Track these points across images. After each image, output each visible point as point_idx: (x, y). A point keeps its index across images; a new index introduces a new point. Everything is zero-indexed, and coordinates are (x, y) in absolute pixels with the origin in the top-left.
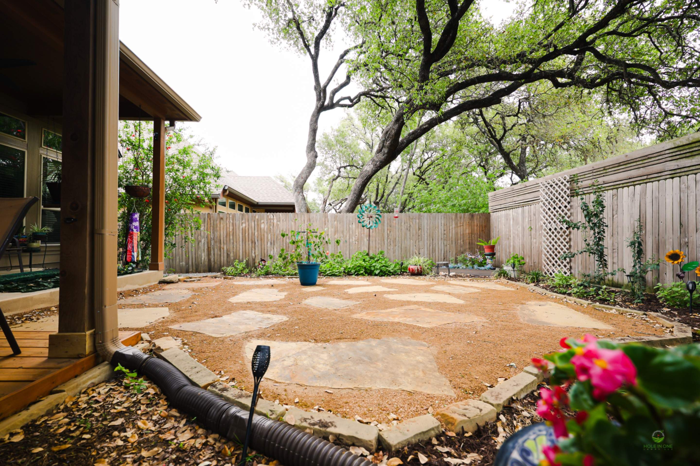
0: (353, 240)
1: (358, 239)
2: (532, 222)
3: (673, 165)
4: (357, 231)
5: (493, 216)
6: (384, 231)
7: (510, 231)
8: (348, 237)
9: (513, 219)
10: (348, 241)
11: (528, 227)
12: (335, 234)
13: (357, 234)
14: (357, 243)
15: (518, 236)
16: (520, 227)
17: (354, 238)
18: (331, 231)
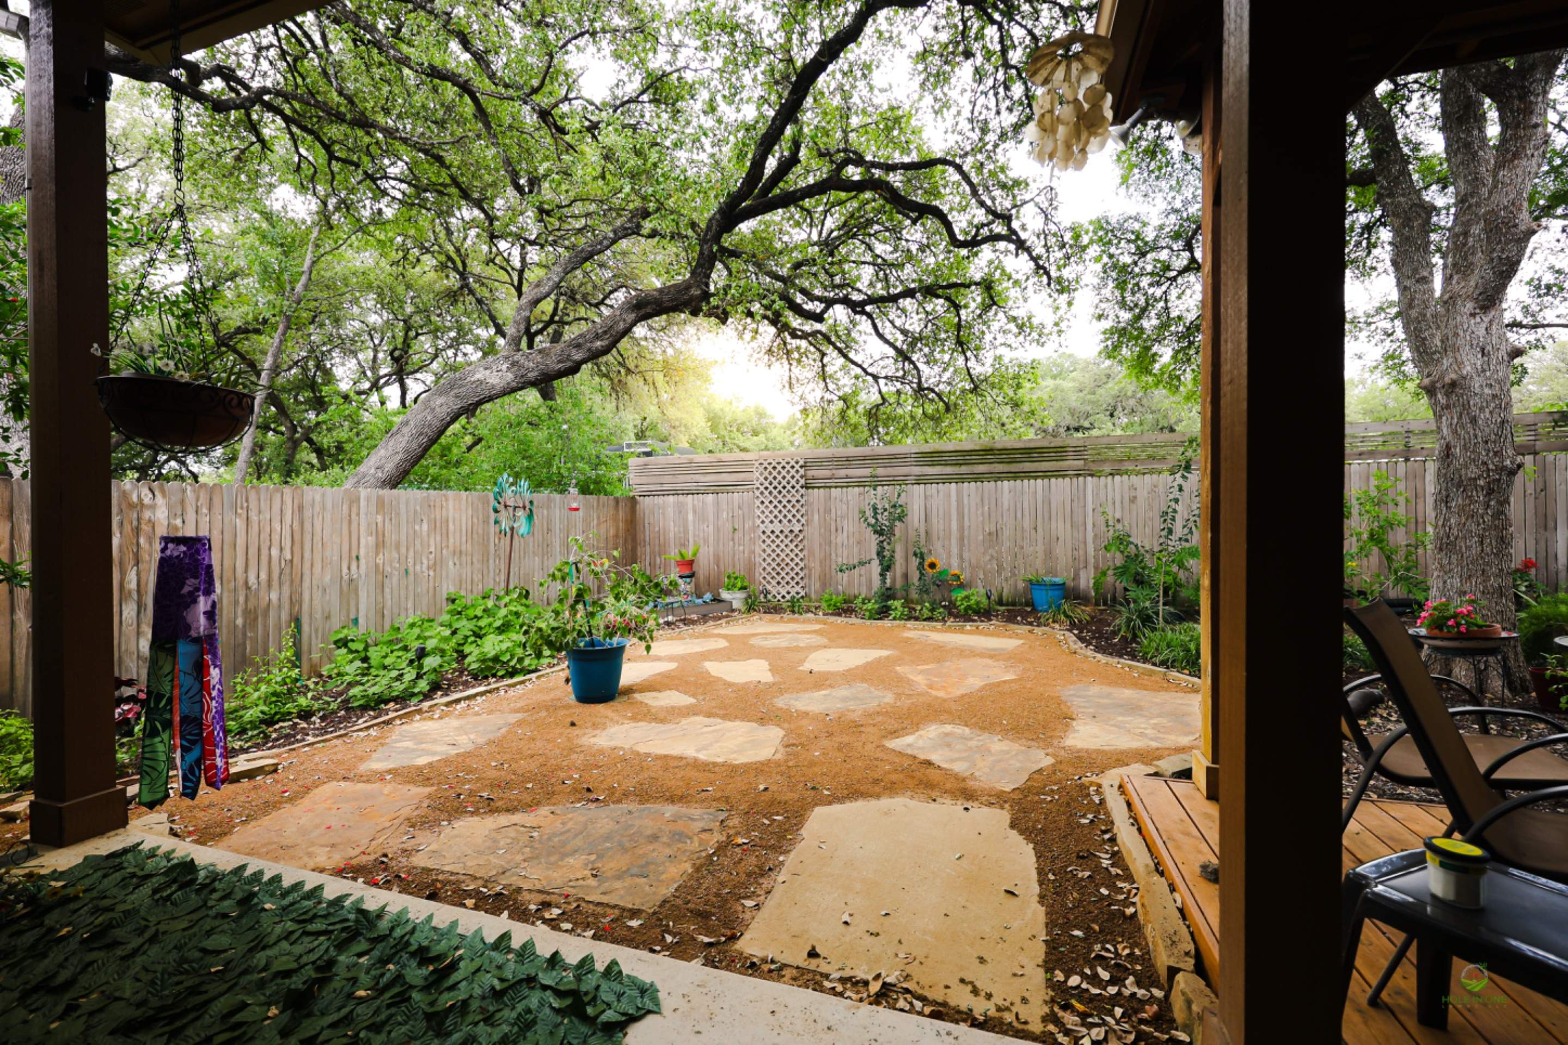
0: (425, 566)
1: (435, 564)
2: (736, 520)
3: (917, 470)
4: (432, 542)
5: (646, 503)
6: (488, 540)
7: (686, 531)
8: (411, 560)
9: (694, 512)
10: (411, 570)
11: (729, 527)
12: (377, 554)
13: (432, 549)
14: (431, 573)
15: (706, 541)
16: (711, 527)
17: (425, 561)
18: (367, 546)
